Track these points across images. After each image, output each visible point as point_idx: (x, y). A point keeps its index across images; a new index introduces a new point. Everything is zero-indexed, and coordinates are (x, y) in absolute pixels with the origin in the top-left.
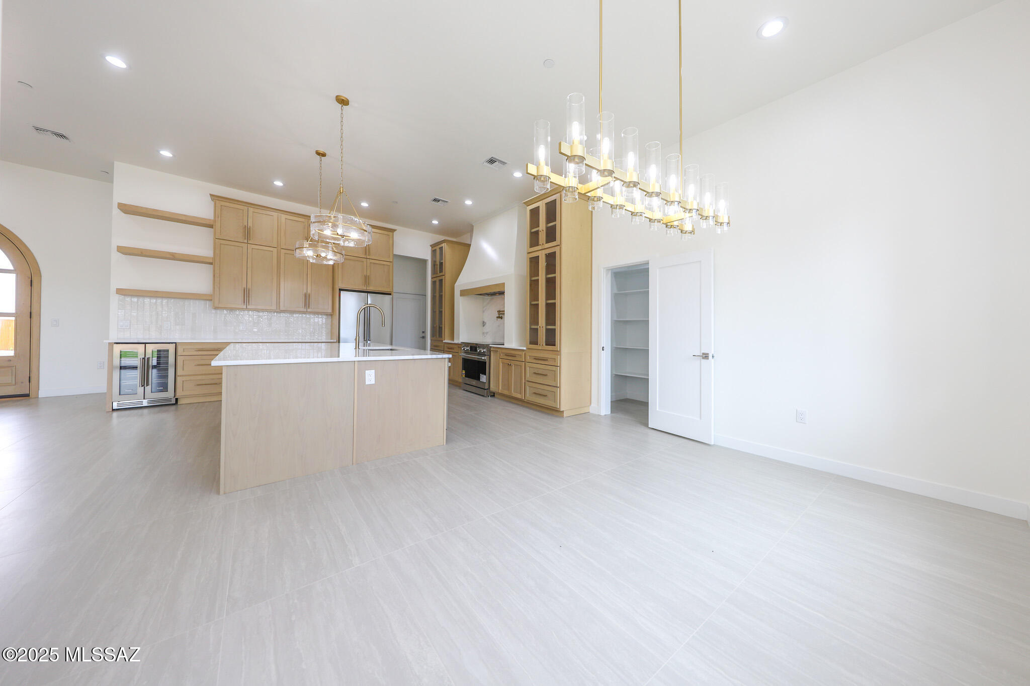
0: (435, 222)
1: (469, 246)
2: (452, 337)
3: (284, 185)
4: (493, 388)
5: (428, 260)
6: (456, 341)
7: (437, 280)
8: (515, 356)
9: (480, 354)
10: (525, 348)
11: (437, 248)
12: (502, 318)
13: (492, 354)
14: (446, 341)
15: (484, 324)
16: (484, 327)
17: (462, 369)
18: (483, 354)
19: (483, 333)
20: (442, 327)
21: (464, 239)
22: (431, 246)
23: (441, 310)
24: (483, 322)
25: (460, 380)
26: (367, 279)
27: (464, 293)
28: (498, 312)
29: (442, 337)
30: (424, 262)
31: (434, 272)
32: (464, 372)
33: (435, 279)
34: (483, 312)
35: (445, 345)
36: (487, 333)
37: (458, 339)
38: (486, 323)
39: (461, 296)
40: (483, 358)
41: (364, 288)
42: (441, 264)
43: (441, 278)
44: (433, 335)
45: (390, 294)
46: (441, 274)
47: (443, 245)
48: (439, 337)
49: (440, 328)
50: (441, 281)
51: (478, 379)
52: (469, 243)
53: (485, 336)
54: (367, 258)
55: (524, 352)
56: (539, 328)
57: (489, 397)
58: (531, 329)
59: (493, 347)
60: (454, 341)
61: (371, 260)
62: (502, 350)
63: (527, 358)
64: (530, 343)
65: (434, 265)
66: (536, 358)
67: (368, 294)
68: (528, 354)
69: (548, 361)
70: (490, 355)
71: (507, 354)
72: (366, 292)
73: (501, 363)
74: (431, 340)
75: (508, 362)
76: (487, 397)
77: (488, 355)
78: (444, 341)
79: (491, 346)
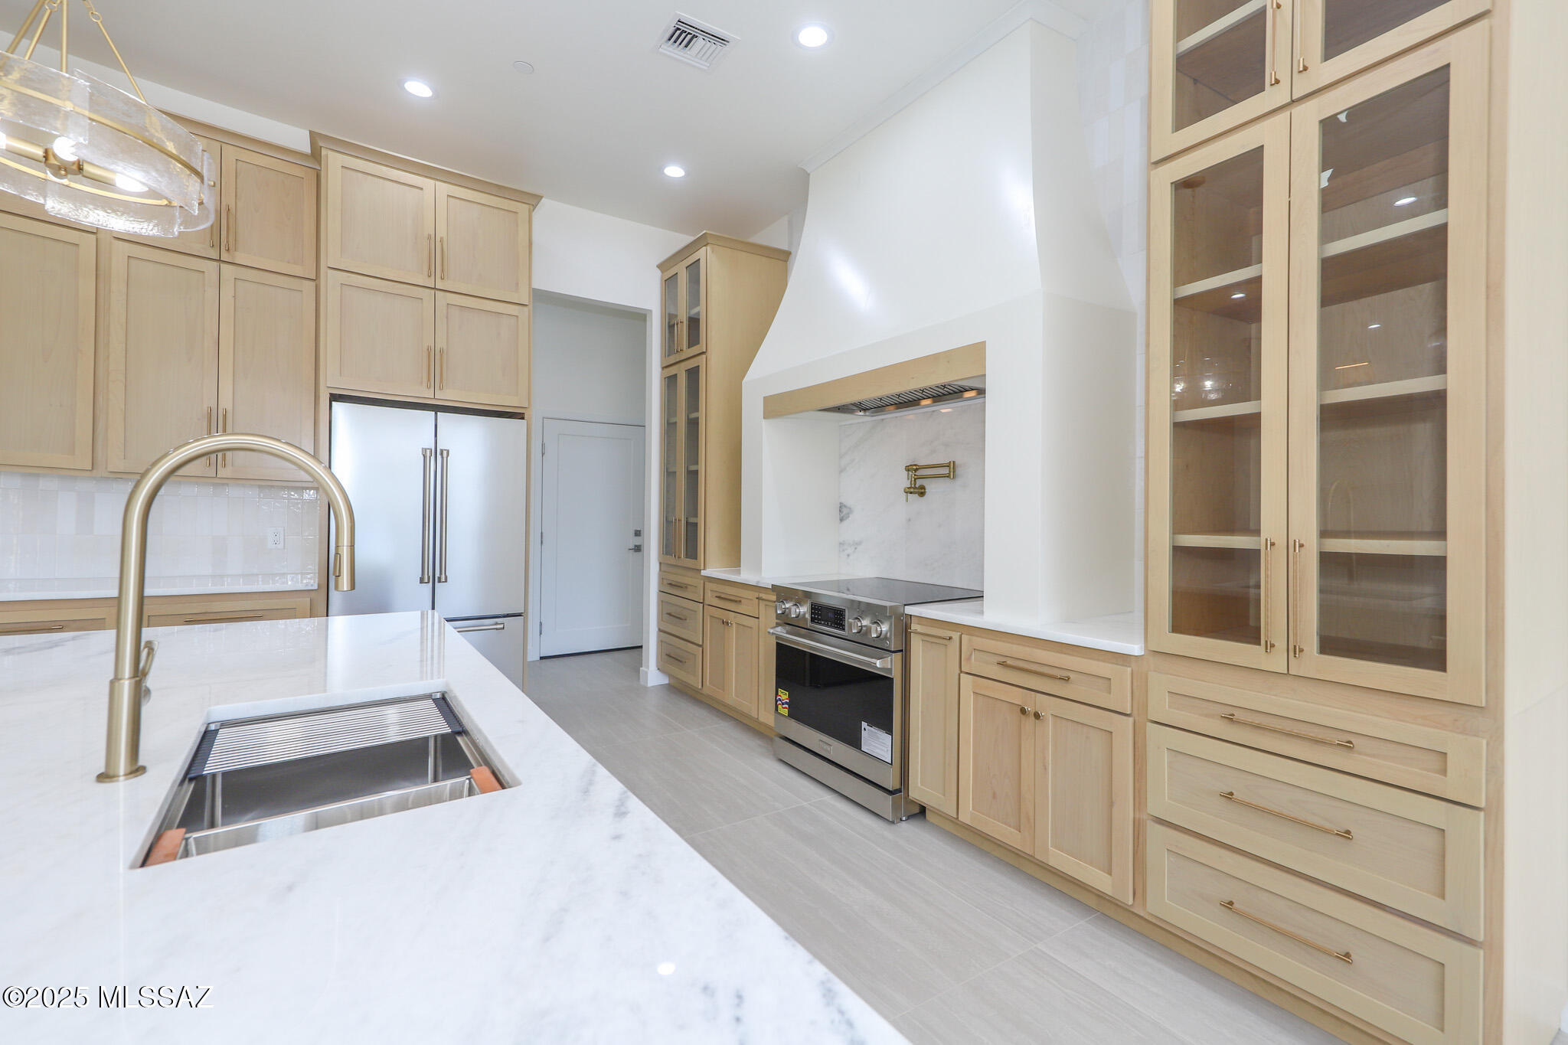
1: (784, 257)
2: (734, 554)
4: (920, 790)
5: (651, 311)
6: (746, 576)
7: (681, 371)
8: (1067, 679)
9: (862, 642)
10: (1136, 649)
11: (681, 269)
12: (922, 494)
13: (917, 645)
14: (711, 571)
15: (843, 512)
16: (845, 523)
17: (778, 686)
18: (878, 647)
19: (841, 544)
20: (696, 525)
22: (659, 266)
23: (693, 468)
24: (841, 507)
25: (767, 718)
26: (435, 363)
27: (777, 407)
28: (908, 469)
29: (695, 557)
30: (639, 317)
31: (670, 345)
32: (784, 696)
33: (672, 371)
34: (842, 471)
35: (709, 586)
36: (857, 544)
37: (757, 567)
38: (851, 511)
39: (764, 418)
40: (878, 663)
41: (425, 395)
42: (694, 323)
43: (691, 364)
44: (668, 548)
45: (521, 416)
46: (695, 350)
47: (701, 254)
48: (687, 556)
49: (692, 529)
50: (693, 374)
51: (855, 742)
52: (785, 247)
53: (848, 555)
54: (435, 288)
55: (1130, 667)
56: (1260, 550)
57: (901, 820)
58: (1179, 552)
59: (921, 619)
60: (739, 573)
61: (450, 297)
62: (974, 638)
63: (1160, 706)
64: (1176, 628)
65: (670, 326)
66: (1239, 715)
67: (436, 414)
68: (1161, 684)
69: (1360, 753)
70: (905, 652)
71: (1009, 662)
72: (437, 408)
73: (972, 694)
74: (660, 563)
75: (1017, 697)
76: (893, 822)
77: (902, 651)
78: (703, 573)
79: (909, 610)
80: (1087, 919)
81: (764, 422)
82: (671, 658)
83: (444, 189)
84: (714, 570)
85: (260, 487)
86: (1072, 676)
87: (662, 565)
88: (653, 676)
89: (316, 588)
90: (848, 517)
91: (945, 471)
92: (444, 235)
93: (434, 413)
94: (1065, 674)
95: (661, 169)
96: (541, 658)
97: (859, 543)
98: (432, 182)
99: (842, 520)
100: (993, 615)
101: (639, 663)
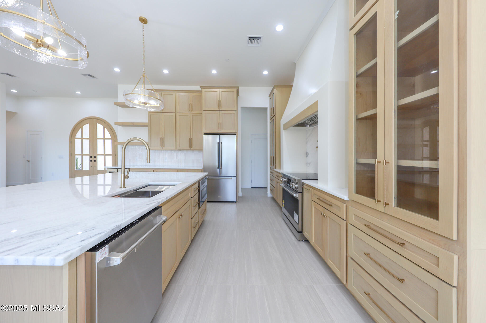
0: (266, 73)
2: (280, 166)
3: (169, 72)
4: (306, 234)
5: (267, 107)
6: (281, 171)
8: (331, 205)
10: (346, 198)
11: (272, 95)
13: (305, 191)
15: (307, 154)
16: (308, 157)
17: (283, 198)
18: (296, 191)
19: (307, 163)
22: (269, 96)
24: (307, 153)
25: (282, 207)
26: (220, 125)
27: (286, 127)
31: (271, 114)
32: (283, 201)
33: (271, 120)
34: (306, 143)
35: (276, 173)
36: (310, 163)
39: (284, 130)
40: (295, 195)
41: (218, 132)
42: (274, 109)
43: (273, 118)
45: (235, 134)
46: (274, 115)
47: (274, 91)
48: (273, 166)
49: (274, 159)
50: (273, 120)
51: (293, 216)
53: (308, 166)
54: (220, 111)
55: (345, 203)
56: (375, 164)
57: (302, 241)
59: (306, 184)
61: (223, 112)
62: (314, 190)
63: (352, 219)
64: (358, 192)
65: (271, 109)
66: (372, 226)
68: (353, 211)
70: (303, 193)
71: (321, 199)
72: (219, 134)
73: (314, 207)
74: (270, 168)
75: (321, 209)
76: (299, 241)
77: (301, 192)
78: (275, 170)
79: (303, 181)
81: (283, 131)
82: (272, 190)
83: (221, 90)
84: (277, 170)
86: (333, 205)
88: (269, 194)
89: (202, 168)
92: (221, 100)
94: (330, 204)
95: (262, 73)
96: (252, 188)
98: (219, 89)
99: (307, 157)
100: (319, 185)
101: (267, 191)
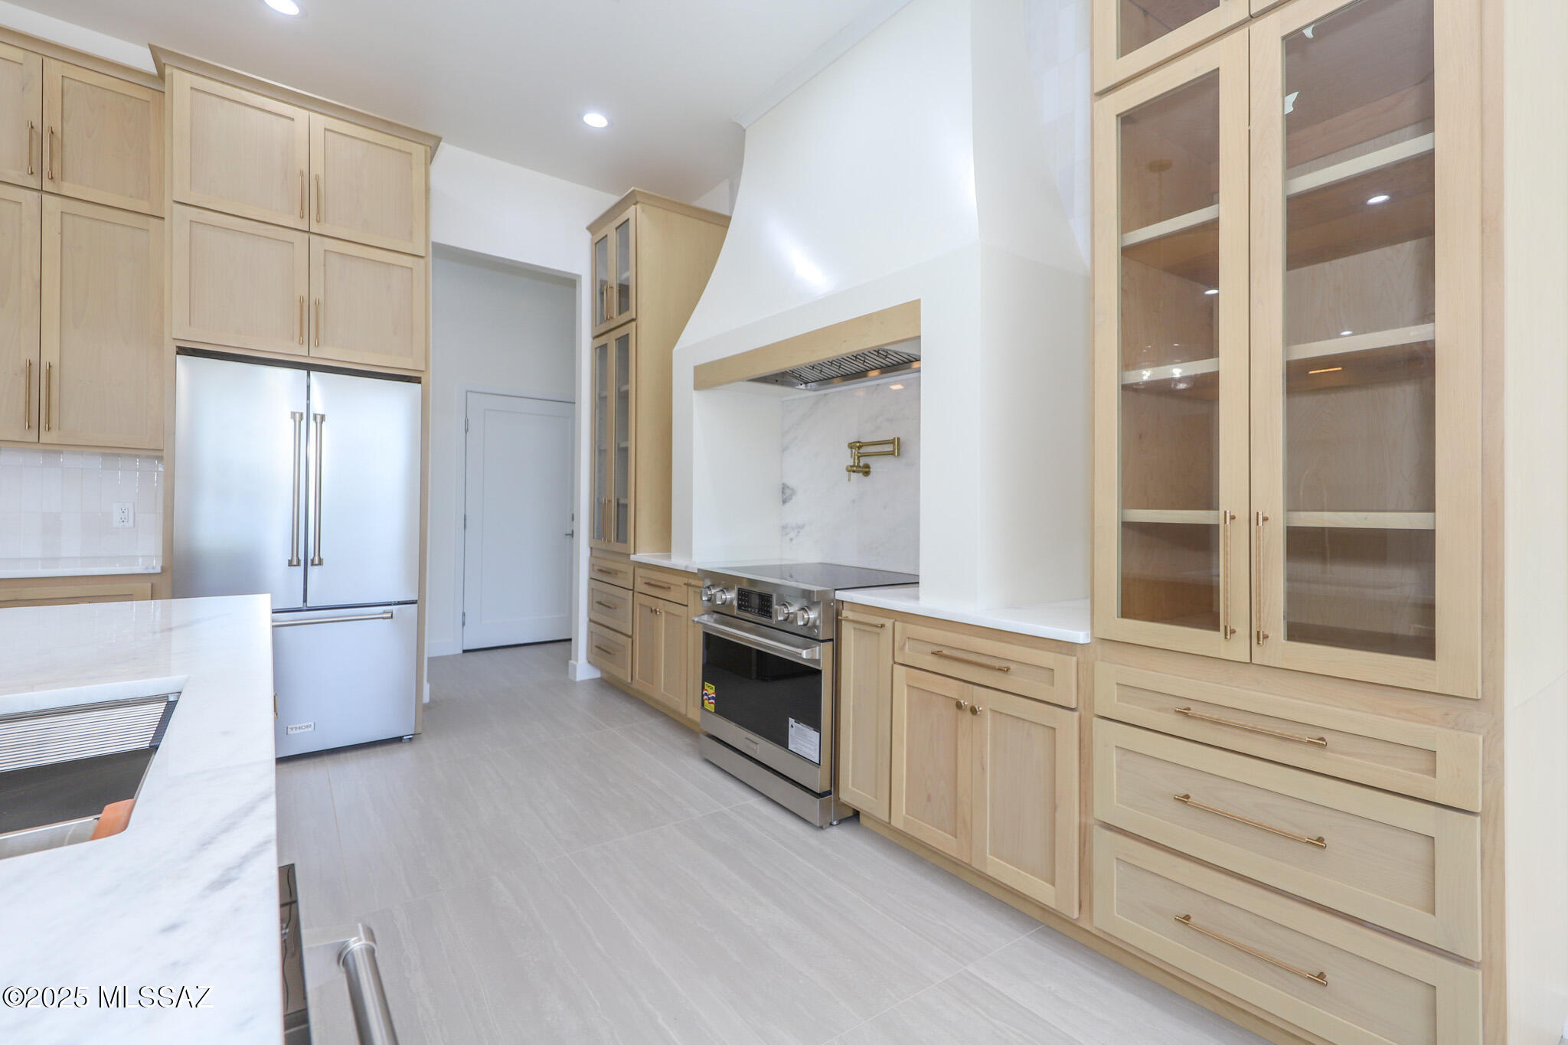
0: (596, 120)
1: (723, 221)
2: (665, 539)
4: (851, 792)
5: (579, 276)
6: (677, 561)
7: (611, 340)
8: (1006, 670)
9: (787, 629)
10: (1081, 636)
11: (610, 230)
12: (867, 474)
13: (848, 633)
14: (643, 556)
15: (786, 494)
16: (788, 505)
17: (705, 679)
18: (808, 637)
19: (784, 528)
20: (626, 506)
21: (710, 202)
22: (589, 228)
23: (623, 445)
24: (784, 488)
25: (694, 714)
26: (309, 316)
27: (708, 377)
28: (851, 446)
29: (625, 541)
30: (569, 282)
31: (601, 315)
32: (711, 690)
33: (603, 340)
34: (784, 449)
35: (640, 572)
36: (800, 527)
37: (688, 552)
38: (793, 492)
39: (695, 389)
40: (805, 654)
41: (299, 353)
42: (624, 290)
43: (620, 333)
44: (599, 531)
45: (417, 380)
46: (625, 317)
47: (630, 213)
48: (618, 539)
49: (622, 508)
50: (624, 342)
51: (781, 740)
52: (727, 213)
53: (791, 539)
54: (309, 232)
55: (1075, 656)
56: (1218, 525)
57: (831, 824)
58: (1127, 526)
59: (854, 605)
60: (669, 557)
61: (328, 244)
62: (908, 625)
63: (1107, 700)
64: (1126, 612)
65: (601, 290)
66: (1195, 709)
67: (309, 375)
68: (1109, 674)
69: (1333, 752)
70: (836, 641)
71: (945, 652)
73: (906, 686)
74: (591, 548)
75: (952, 689)
76: (821, 828)
77: (832, 640)
78: (633, 558)
79: (840, 595)
80: (1028, 934)
81: (695, 393)
82: (601, 651)
83: (321, 120)
84: (644, 555)
85: (103, 455)
86: (1013, 666)
87: (593, 551)
88: (583, 670)
90: (790, 499)
91: (889, 448)
92: (320, 173)
93: (306, 371)
94: (1003, 664)
95: (580, 117)
96: (467, 650)
97: (802, 527)
98: (305, 112)
99: (784, 502)
100: (928, 602)
101: (568, 656)
